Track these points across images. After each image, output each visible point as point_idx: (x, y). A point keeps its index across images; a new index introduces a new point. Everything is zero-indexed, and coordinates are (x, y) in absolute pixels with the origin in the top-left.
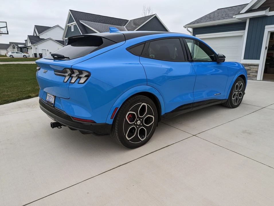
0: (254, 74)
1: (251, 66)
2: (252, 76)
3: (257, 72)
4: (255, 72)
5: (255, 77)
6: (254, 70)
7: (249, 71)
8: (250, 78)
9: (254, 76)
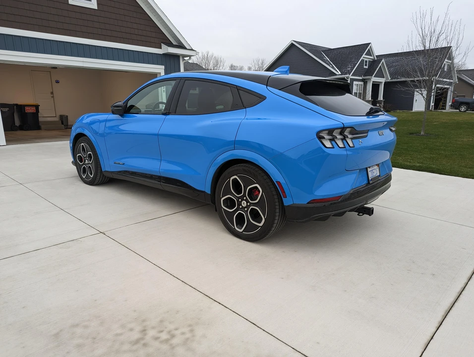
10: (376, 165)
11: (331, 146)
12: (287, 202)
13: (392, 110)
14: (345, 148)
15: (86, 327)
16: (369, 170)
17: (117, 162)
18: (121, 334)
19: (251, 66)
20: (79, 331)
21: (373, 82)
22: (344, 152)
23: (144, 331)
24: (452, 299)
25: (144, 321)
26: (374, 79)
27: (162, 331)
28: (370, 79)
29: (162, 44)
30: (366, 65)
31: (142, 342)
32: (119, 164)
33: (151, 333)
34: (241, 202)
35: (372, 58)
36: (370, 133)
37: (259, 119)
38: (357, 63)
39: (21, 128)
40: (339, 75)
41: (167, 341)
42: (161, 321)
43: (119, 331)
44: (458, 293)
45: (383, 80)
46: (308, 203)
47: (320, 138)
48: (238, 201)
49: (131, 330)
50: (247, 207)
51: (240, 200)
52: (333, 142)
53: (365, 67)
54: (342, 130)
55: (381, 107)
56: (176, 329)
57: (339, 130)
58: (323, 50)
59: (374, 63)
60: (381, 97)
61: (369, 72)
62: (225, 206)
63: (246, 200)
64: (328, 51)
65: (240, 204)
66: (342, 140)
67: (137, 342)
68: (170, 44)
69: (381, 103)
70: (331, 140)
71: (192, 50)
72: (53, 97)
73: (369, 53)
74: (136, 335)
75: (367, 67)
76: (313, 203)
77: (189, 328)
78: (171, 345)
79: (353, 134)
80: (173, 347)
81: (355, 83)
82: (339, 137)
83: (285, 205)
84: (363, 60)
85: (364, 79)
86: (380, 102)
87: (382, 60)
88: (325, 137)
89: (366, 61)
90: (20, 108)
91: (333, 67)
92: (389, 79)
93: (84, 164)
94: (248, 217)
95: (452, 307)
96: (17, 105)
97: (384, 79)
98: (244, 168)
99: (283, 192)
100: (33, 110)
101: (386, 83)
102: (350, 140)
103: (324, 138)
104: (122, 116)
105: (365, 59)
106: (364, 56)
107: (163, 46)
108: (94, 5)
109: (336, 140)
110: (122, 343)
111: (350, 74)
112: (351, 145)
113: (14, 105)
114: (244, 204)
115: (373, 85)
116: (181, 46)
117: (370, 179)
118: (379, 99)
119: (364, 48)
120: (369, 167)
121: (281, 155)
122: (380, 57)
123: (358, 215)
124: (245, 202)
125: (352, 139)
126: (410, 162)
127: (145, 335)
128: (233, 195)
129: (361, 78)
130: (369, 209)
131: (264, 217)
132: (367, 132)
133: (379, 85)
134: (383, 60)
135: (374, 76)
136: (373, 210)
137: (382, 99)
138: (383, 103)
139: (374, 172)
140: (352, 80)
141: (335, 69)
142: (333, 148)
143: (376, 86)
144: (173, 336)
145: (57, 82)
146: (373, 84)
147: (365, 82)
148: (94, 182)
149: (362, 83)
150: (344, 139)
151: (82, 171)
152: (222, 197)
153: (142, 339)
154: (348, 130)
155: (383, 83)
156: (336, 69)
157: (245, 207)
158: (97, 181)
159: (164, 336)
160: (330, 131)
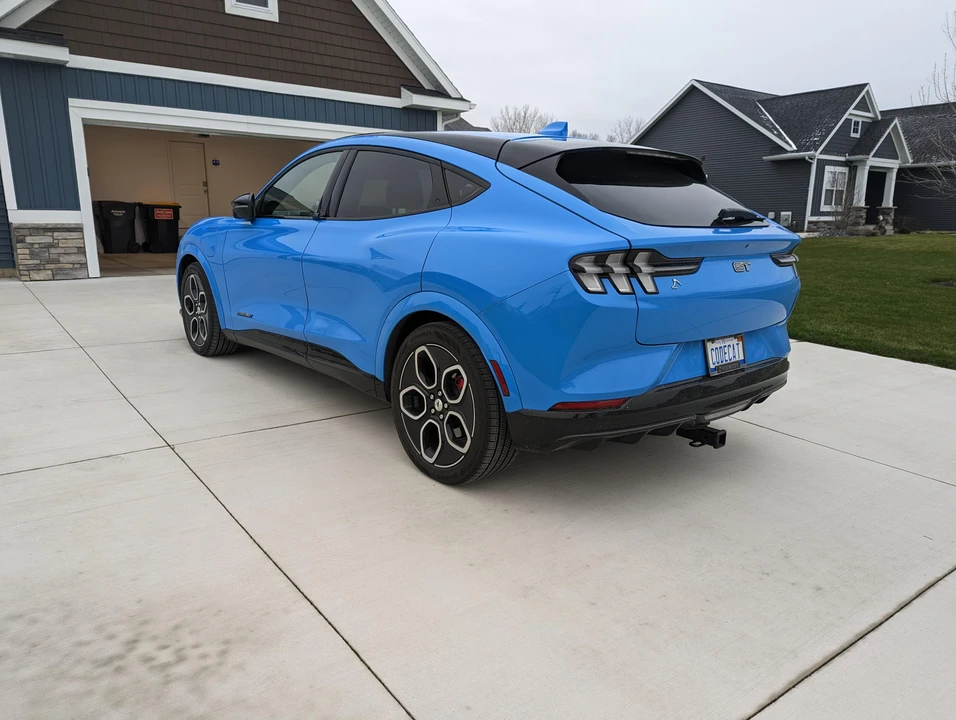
0: (73, 258)
1: (56, 234)
2: (71, 266)
3: (82, 250)
4: (76, 251)
5: (80, 268)
6: (71, 244)
7: (53, 250)
8: (67, 274)
9: (76, 266)
10: (735, 336)
11: (600, 289)
12: (511, 405)
13: (914, 230)
14: (634, 293)
15: (34, 621)
16: (710, 346)
17: (242, 312)
18: (88, 643)
19: (614, 134)
20: (15, 628)
21: (871, 167)
22: (629, 303)
23: (133, 643)
24: (834, 648)
25: (145, 623)
26: (873, 161)
27: (165, 647)
28: (863, 162)
29: (402, 89)
30: (856, 131)
31: (117, 663)
32: (245, 316)
33: (146, 648)
34: (434, 400)
35: (870, 115)
36: (704, 265)
37: (489, 230)
38: (834, 127)
39: (147, 248)
40: (792, 152)
41: (165, 666)
42: (176, 628)
43: (85, 638)
44: (858, 635)
45: (894, 164)
46: (550, 410)
47: (577, 271)
48: (428, 398)
49: (111, 637)
50: (445, 410)
51: (432, 397)
52: (606, 282)
53: (853, 135)
54: (629, 255)
55: (887, 222)
56: (196, 646)
57: (621, 255)
58: (761, 98)
59: (874, 128)
60: (888, 201)
61: (863, 146)
62: (407, 409)
63: (442, 398)
64: (772, 102)
65: (431, 405)
66: (628, 276)
67: (110, 661)
68: (418, 89)
69: (888, 214)
70: (601, 276)
71: (462, 99)
72: (207, 191)
73: (864, 105)
74: (112, 649)
75: (858, 136)
76: (560, 410)
77: (222, 647)
78: (167, 676)
79: (655, 266)
80: (167, 682)
81: (828, 169)
82: (619, 269)
83: (507, 410)
84: (848, 121)
85: (851, 162)
86: (886, 212)
87: (893, 119)
88: (586, 269)
89: (857, 123)
90: (147, 210)
91: (779, 136)
92: (910, 162)
93: (194, 315)
94: (444, 431)
95: (823, 665)
96: (140, 205)
97: (898, 162)
98: (437, 330)
99: (503, 381)
100: (167, 215)
101: (901, 171)
102: (649, 277)
103: (583, 271)
104: (252, 221)
105: (854, 119)
106: (851, 110)
107: (404, 92)
108: (271, 13)
109: (612, 276)
110: (79, 662)
111: (816, 150)
112: (650, 288)
113: (135, 204)
114: (439, 405)
115: (871, 174)
116: (440, 92)
117: (712, 366)
118: (884, 205)
119: (853, 93)
120: (712, 340)
121: (501, 303)
122: (890, 115)
123: (691, 444)
124: (441, 403)
125: (653, 275)
126: (900, 341)
127: (132, 649)
128: (420, 386)
129: (842, 159)
130: (714, 432)
131: (470, 434)
132: (698, 262)
133: (885, 174)
134: (896, 121)
135: (872, 153)
136: (725, 434)
137: (891, 205)
138: (892, 214)
139: (726, 352)
140: (822, 164)
141: (784, 140)
142: (605, 293)
143: (877, 178)
144: (181, 659)
145: (216, 163)
146: (869, 172)
147: (852, 167)
148: (208, 351)
149: (845, 170)
150: (633, 273)
151: (192, 327)
152: (402, 389)
153: (120, 657)
154: (642, 255)
155: (895, 171)
156: (787, 138)
157: (441, 413)
158: (212, 349)
159: (165, 657)
160: (600, 258)
